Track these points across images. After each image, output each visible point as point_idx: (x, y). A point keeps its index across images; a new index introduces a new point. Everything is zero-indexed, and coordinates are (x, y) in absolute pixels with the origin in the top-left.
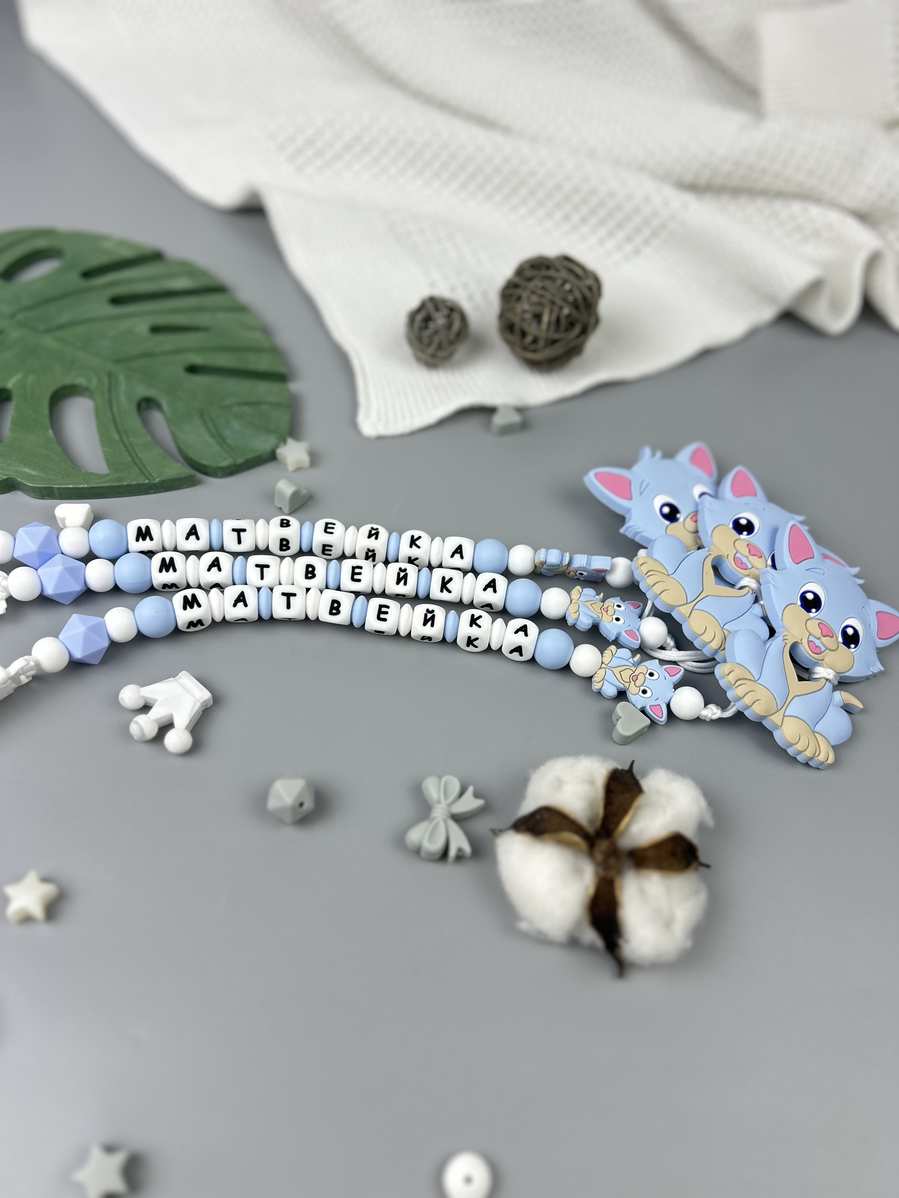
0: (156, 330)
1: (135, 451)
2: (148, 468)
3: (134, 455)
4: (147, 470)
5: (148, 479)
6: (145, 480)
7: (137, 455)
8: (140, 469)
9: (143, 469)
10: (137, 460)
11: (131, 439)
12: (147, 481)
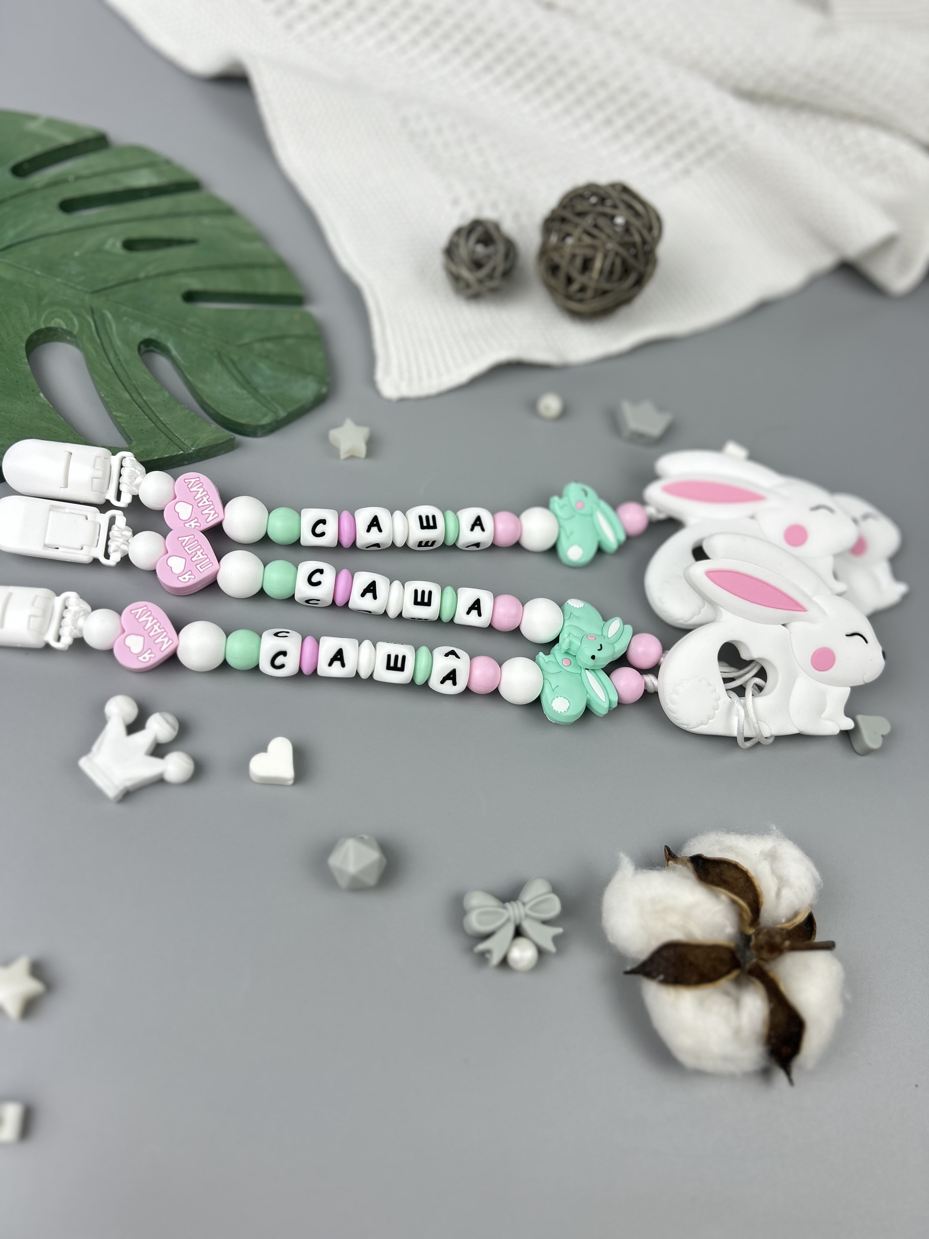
0: (130, 245)
1: (153, 412)
2: (176, 435)
3: (154, 419)
4: (177, 437)
5: (183, 450)
6: (180, 451)
7: (158, 417)
8: (167, 437)
9: (171, 436)
10: (161, 426)
11: (145, 398)
12: (181, 452)
